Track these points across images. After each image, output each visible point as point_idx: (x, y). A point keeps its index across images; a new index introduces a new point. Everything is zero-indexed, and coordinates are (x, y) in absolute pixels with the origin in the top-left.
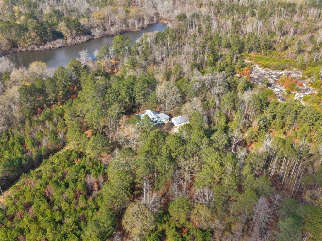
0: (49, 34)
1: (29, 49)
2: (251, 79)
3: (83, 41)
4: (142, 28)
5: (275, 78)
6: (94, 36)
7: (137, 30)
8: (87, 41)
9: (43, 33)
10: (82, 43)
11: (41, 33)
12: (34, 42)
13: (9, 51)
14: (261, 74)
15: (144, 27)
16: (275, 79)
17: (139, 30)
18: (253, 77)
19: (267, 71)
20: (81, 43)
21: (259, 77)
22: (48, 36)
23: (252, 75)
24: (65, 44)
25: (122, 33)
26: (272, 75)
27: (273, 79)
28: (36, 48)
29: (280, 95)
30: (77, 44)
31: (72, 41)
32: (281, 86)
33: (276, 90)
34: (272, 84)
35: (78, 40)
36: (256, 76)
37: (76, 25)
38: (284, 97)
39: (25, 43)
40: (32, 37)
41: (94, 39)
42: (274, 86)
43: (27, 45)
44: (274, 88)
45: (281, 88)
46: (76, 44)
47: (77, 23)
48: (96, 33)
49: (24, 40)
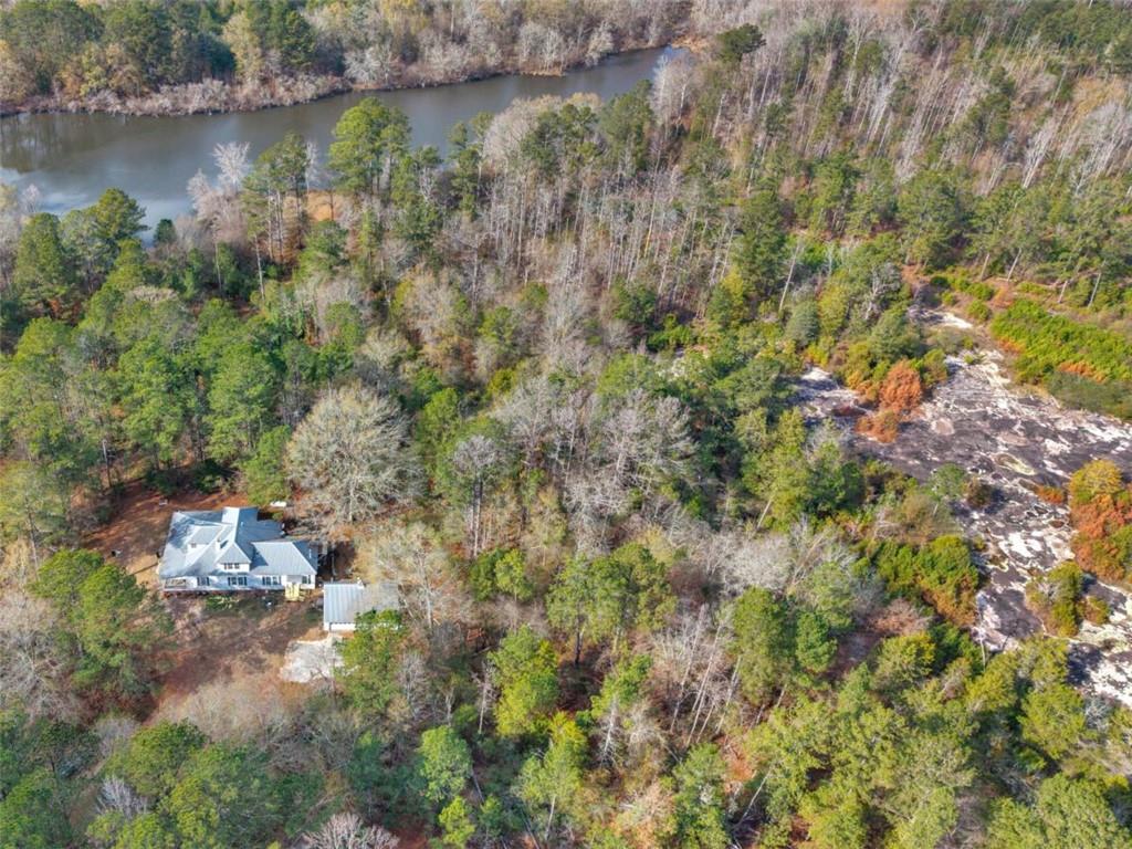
0: (174, 55)
1: (92, 104)
2: (910, 434)
3: (300, 97)
4: (577, 66)
5: (1054, 458)
6: (353, 80)
7: (547, 73)
8: (320, 98)
9: (150, 51)
10: (296, 103)
11: (145, 49)
12: (114, 81)
13: (22, 105)
14: (985, 417)
15: (588, 64)
16: (1050, 466)
17: (558, 72)
18: (924, 427)
19: (1036, 403)
20: (288, 102)
21: (960, 433)
22: (170, 61)
23: (927, 412)
24: (226, 104)
25: (478, 79)
26: (1046, 433)
27: (1036, 464)
28: (115, 106)
29: (1017, 586)
30: (273, 106)
31: (256, 93)
32: (1056, 525)
33: (1017, 542)
34: (1014, 495)
35: (281, 91)
36: (948, 423)
37: (286, 30)
38: (1034, 608)
39: (83, 80)
40: (109, 61)
41: (350, 90)
42: (1018, 511)
43: (84, 89)
44: (1012, 525)
45: (1052, 537)
46: (265, 107)
47: (291, 23)
48: (366, 68)
49: (79, 71)
